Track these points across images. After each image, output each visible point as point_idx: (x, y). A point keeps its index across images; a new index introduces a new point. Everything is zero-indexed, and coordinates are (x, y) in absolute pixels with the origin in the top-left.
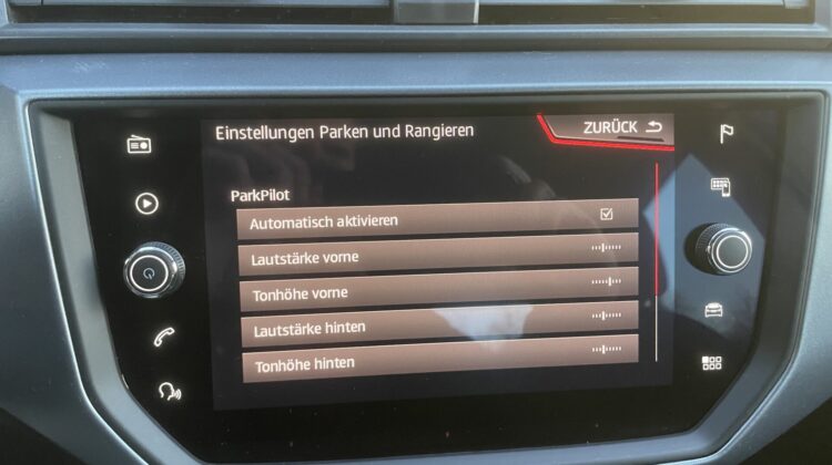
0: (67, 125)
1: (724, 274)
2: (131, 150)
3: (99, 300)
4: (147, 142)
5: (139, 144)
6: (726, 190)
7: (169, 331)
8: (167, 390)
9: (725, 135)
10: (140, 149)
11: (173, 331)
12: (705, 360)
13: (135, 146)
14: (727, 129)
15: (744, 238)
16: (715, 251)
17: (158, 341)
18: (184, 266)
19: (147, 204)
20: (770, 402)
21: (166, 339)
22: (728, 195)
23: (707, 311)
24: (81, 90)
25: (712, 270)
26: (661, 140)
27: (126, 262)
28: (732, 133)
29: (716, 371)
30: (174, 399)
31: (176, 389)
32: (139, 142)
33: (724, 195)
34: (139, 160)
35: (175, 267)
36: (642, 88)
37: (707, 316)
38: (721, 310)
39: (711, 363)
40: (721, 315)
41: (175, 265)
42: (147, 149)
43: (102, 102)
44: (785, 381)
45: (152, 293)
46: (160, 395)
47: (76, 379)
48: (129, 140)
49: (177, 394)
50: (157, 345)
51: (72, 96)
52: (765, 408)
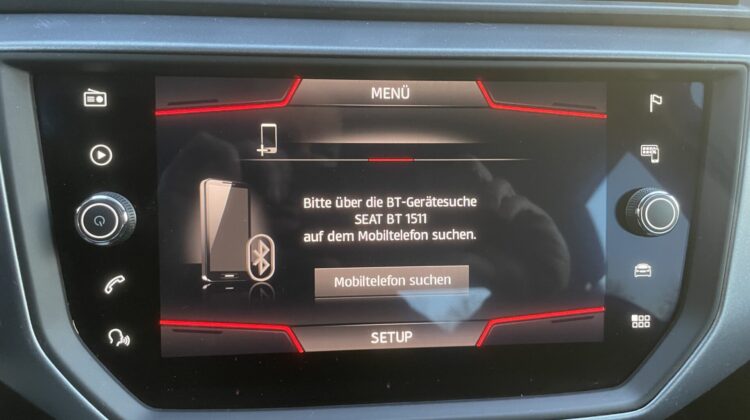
0: (26, 77)
1: (654, 236)
2: (88, 103)
3: (51, 246)
4: (103, 96)
5: (95, 98)
6: (655, 157)
7: (120, 279)
8: (116, 336)
9: (654, 104)
10: (96, 103)
11: (124, 279)
12: (634, 318)
13: (91, 99)
14: (656, 99)
15: (672, 201)
16: (644, 213)
17: (109, 289)
18: (135, 215)
19: (101, 155)
20: (696, 359)
21: (116, 286)
22: (657, 161)
23: (636, 271)
24: (40, 43)
25: (641, 232)
26: (594, 108)
27: (78, 210)
28: (660, 103)
29: (644, 329)
30: (122, 345)
31: (124, 336)
32: (96, 96)
33: (653, 161)
34: (96, 113)
35: (126, 217)
36: (576, 56)
37: (636, 276)
38: (650, 271)
39: (639, 321)
40: (650, 276)
41: (125, 214)
42: (103, 103)
43: (59, 55)
44: (710, 339)
45: (102, 240)
46: (109, 341)
47: (26, 321)
48: (85, 93)
49: (125, 340)
50: (108, 293)
51: (30, 48)
52: (691, 365)
